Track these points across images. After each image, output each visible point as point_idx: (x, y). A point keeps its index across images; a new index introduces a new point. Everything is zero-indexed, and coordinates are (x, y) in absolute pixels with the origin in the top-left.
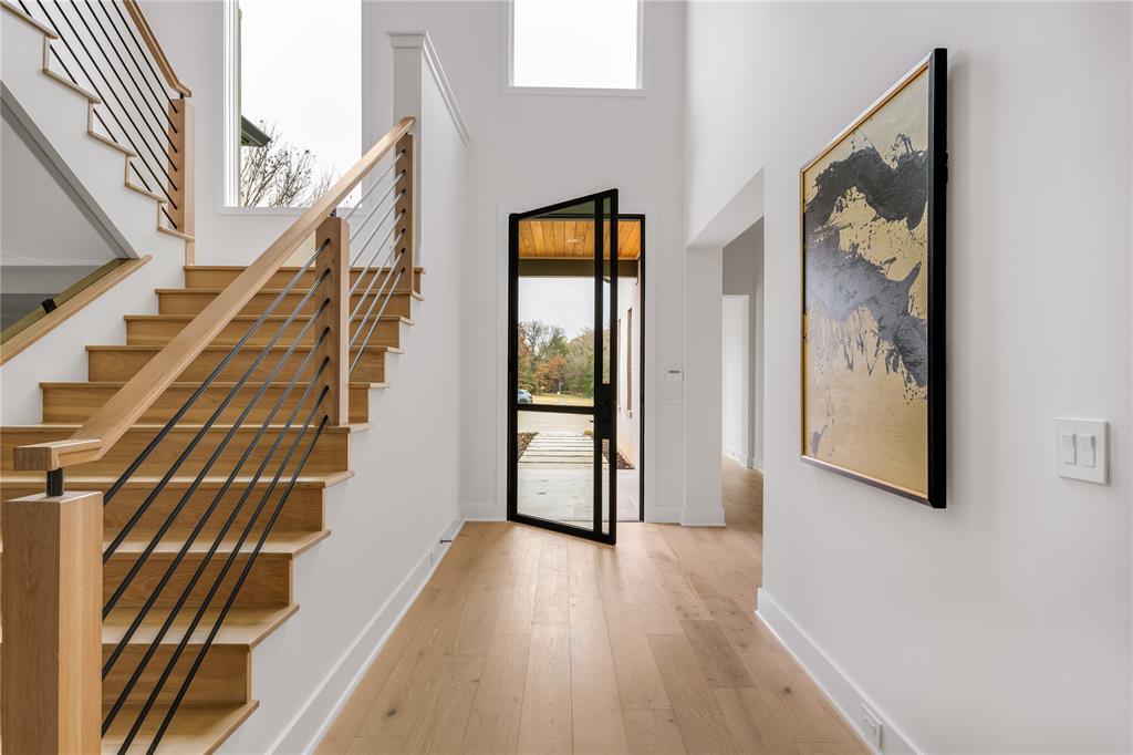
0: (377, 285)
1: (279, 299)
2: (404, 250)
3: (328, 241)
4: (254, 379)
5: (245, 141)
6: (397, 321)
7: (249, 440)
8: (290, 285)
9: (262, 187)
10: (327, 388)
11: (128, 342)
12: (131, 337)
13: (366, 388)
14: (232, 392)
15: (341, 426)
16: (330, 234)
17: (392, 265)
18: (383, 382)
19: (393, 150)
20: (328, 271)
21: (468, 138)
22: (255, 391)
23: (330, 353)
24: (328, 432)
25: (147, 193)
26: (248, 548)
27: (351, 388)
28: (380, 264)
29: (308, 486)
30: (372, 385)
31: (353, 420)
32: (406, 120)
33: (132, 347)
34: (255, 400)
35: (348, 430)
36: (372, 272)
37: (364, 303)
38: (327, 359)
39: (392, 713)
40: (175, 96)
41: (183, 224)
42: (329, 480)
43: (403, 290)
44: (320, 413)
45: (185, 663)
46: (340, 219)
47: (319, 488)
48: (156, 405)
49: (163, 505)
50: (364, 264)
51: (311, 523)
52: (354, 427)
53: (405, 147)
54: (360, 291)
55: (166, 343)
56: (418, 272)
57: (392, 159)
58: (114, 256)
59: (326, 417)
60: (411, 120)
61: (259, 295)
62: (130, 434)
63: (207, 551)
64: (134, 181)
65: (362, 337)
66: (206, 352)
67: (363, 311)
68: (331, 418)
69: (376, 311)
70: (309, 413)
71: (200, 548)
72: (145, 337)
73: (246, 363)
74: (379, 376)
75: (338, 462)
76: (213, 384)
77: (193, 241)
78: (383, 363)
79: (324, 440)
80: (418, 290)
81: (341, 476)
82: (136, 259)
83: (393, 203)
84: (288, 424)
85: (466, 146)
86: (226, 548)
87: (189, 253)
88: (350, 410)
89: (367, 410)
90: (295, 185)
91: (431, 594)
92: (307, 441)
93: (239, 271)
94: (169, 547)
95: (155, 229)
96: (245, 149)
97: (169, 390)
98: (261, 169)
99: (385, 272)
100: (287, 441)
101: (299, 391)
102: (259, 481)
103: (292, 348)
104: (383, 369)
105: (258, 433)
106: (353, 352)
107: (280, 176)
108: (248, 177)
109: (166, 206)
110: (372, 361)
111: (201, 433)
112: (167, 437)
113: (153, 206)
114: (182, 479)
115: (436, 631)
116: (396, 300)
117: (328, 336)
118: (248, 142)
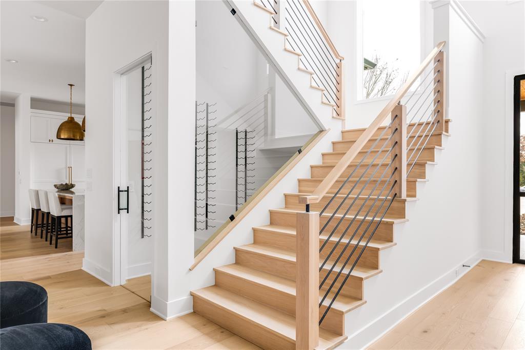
0: (423, 131)
1: (377, 141)
2: (439, 112)
3: (397, 116)
4: (365, 177)
5: (366, 68)
6: (433, 148)
7: (362, 202)
8: (382, 135)
9: (375, 82)
10: (396, 181)
11: (323, 163)
12: (324, 161)
13: (415, 182)
14: (357, 182)
15: (402, 198)
16: (397, 113)
17: (431, 119)
18: (425, 178)
19: (433, 62)
20: (397, 129)
21: (484, 38)
22: (365, 182)
23: (398, 166)
24: (397, 201)
25: (329, 104)
26: (363, 244)
27: (408, 182)
28: (424, 120)
29: (387, 223)
30: (418, 180)
31: (408, 196)
32: (440, 44)
33: (324, 165)
34: (365, 186)
35: (405, 200)
36: (420, 124)
37: (416, 140)
38: (396, 168)
39: (425, 332)
40: (338, 61)
41: (341, 113)
42: (396, 221)
43: (438, 132)
44: (393, 192)
45: (341, 280)
46: (402, 105)
47: (391, 224)
48: (332, 187)
49: (333, 224)
50: (416, 121)
51: (388, 238)
52: (408, 199)
53: (440, 59)
54: (413, 135)
55: (337, 163)
56: (447, 122)
57: (432, 66)
58: (319, 130)
59: (396, 194)
60: (444, 44)
61: (370, 140)
62: (324, 198)
63: (347, 242)
64: (325, 100)
65: (414, 157)
66: (349, 166)
67: (415, 144)
68: (398, 195)
69: (422, 144)
70: (388, 192)
71: (345, 241)
72: (329, 161)
73: (363, 171)
74: (422, 175)
75: (401, 214)
76: (350, 179)
77: (344, 120)
78: (425, 170)
79: (395, 204)
80: (447, 131)
81: (402, 220)
82: (325, 130)
83: (434, 87)
84: (378, 197)
85: (483, 43)
86: (354, 242)
87: (344, 125)
88: (407, 191)
89: (416, 192)
90: (391, 78)
91: (455, 289)
92: (387, 204)
93: (364, 130)
94: (335, 239)
95: (331, 117)
96: (366, 71)
97: (336, 181)
98: (374, 74)
99: (428, 124)
100: (378, 203)
101: (383, 182)
102: (366, 218)
103: (380, 164)
104: (425, 173)
105: (366, 199)
106: (409, 165)
107: (384, 76)
108: (368, 79)
109: (335, 108)
110: (419, 169)
111: (345, 199)
112: (335, 199)
113: (330, 109)
114: (339, 215)
115: (454, 306)
116: (434, 138)
117: (397, 158)
118: (367, 68)
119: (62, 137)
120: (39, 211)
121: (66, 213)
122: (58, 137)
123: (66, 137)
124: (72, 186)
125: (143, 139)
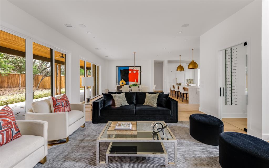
119: (190, 68)
120: (179, 92)
121: (185, 92)
122: (189, 68)
123: (191, 68)
124: (181, 84)
125: (226, 71)
